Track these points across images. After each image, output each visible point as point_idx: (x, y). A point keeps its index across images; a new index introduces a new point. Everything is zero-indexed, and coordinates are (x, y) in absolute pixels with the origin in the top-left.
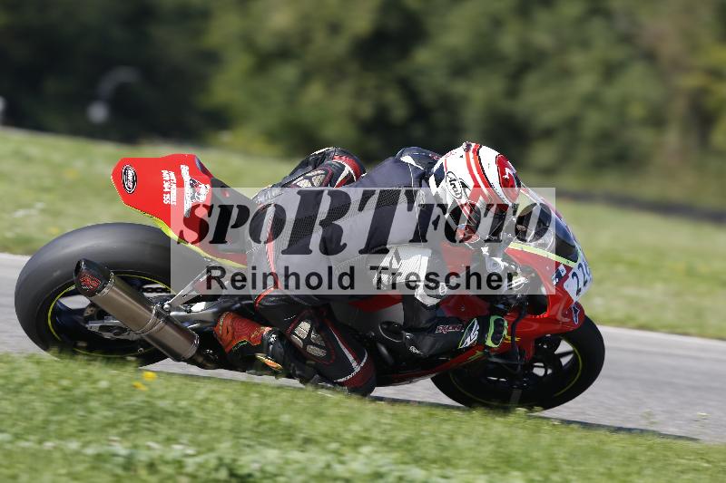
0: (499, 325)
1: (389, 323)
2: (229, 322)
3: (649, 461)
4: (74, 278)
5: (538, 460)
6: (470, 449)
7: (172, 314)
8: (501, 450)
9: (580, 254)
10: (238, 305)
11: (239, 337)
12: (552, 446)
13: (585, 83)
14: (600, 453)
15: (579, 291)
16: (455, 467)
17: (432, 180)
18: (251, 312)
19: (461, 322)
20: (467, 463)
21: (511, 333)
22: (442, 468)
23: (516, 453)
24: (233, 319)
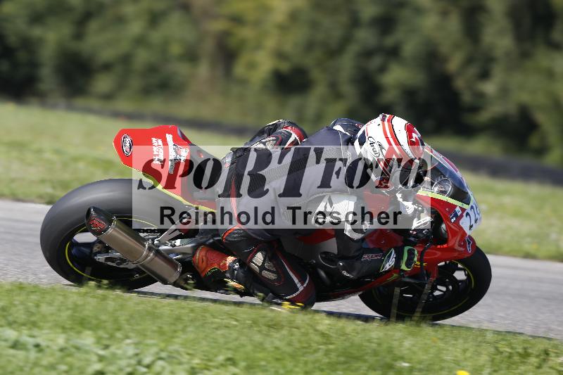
0: (411, 253)
1: (326, 253)
2: (203, 253)
3: (191, 321)
4: (85, 221)
5: (105, 322)
6: (52, 314)
7: (160, 248)
8: (76, 314)
9: (472, 198)
10: (211, 241)
11: (212, 265)
12: (116, 310)
13: (136, 28)
14: (153, 315)
15: (471, 227)
16: (40, 328)
17: (357, 143)
18: (220, 245)
19: (382, 251)
20: (49, 324)
21: (420, 260)
22: (30, 329)
23: (88, 316)
24: (207, 251)
